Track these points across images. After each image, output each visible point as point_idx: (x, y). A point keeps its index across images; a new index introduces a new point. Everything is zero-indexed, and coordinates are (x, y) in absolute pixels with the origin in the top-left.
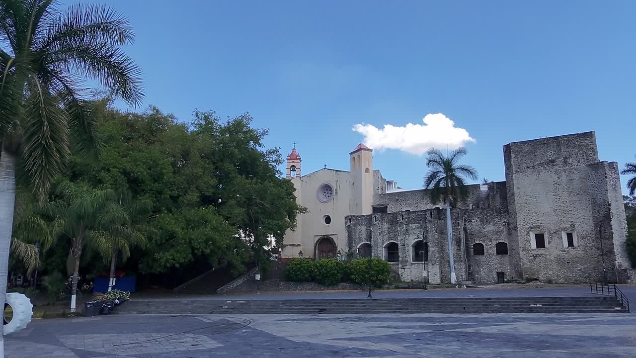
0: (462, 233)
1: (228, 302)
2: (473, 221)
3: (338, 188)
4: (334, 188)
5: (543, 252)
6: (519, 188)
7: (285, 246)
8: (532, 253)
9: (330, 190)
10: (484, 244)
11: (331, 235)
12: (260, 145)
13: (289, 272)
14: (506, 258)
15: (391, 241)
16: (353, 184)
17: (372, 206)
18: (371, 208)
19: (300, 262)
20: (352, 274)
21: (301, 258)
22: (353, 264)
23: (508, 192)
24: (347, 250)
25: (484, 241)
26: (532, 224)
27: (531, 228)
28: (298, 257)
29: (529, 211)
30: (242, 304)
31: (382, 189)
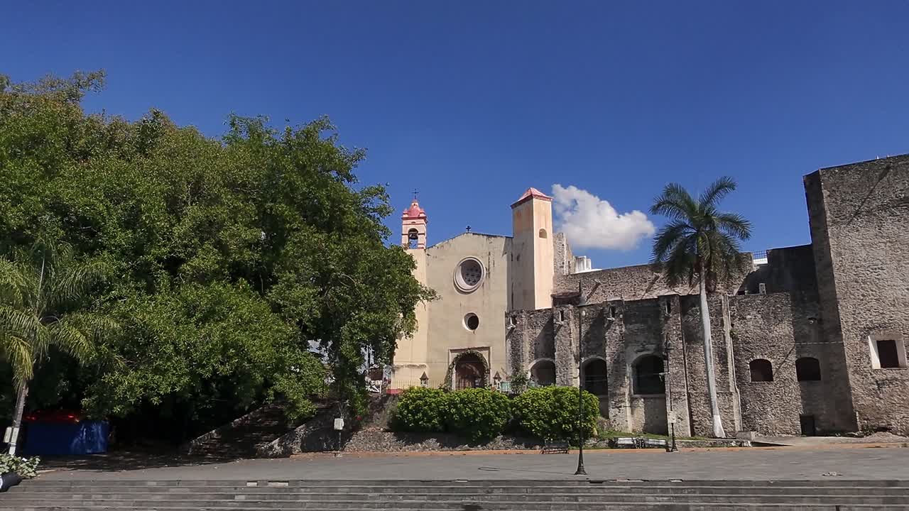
0: (729, 340)
1: (249, 484)
2: (749, 317)
3: (491, 266)
4: (484, 266)
5: (898, 376)
6: (840, 254)
7: (398, 368)
8: (873, 378)
9: (477, 270)
10: (772, 361)
11: (478, 348)
12: (349, 178)
13: (401, 413)
14: (818, 388)
15: (591, 357)
16: (518, 258)
17: (552, 296)
18: (550, 300)
19: (423, 394)
20: (524, 417)
21: (424, 387)
22: (525, 399)
23: (816, 260)
24: (510, 374)
25: (772, 354)
26: (871, 321)
27: (870, 328)
28: (420, 385)
29: (863, 295)
30: (279, 489)
31: (570, 267)
